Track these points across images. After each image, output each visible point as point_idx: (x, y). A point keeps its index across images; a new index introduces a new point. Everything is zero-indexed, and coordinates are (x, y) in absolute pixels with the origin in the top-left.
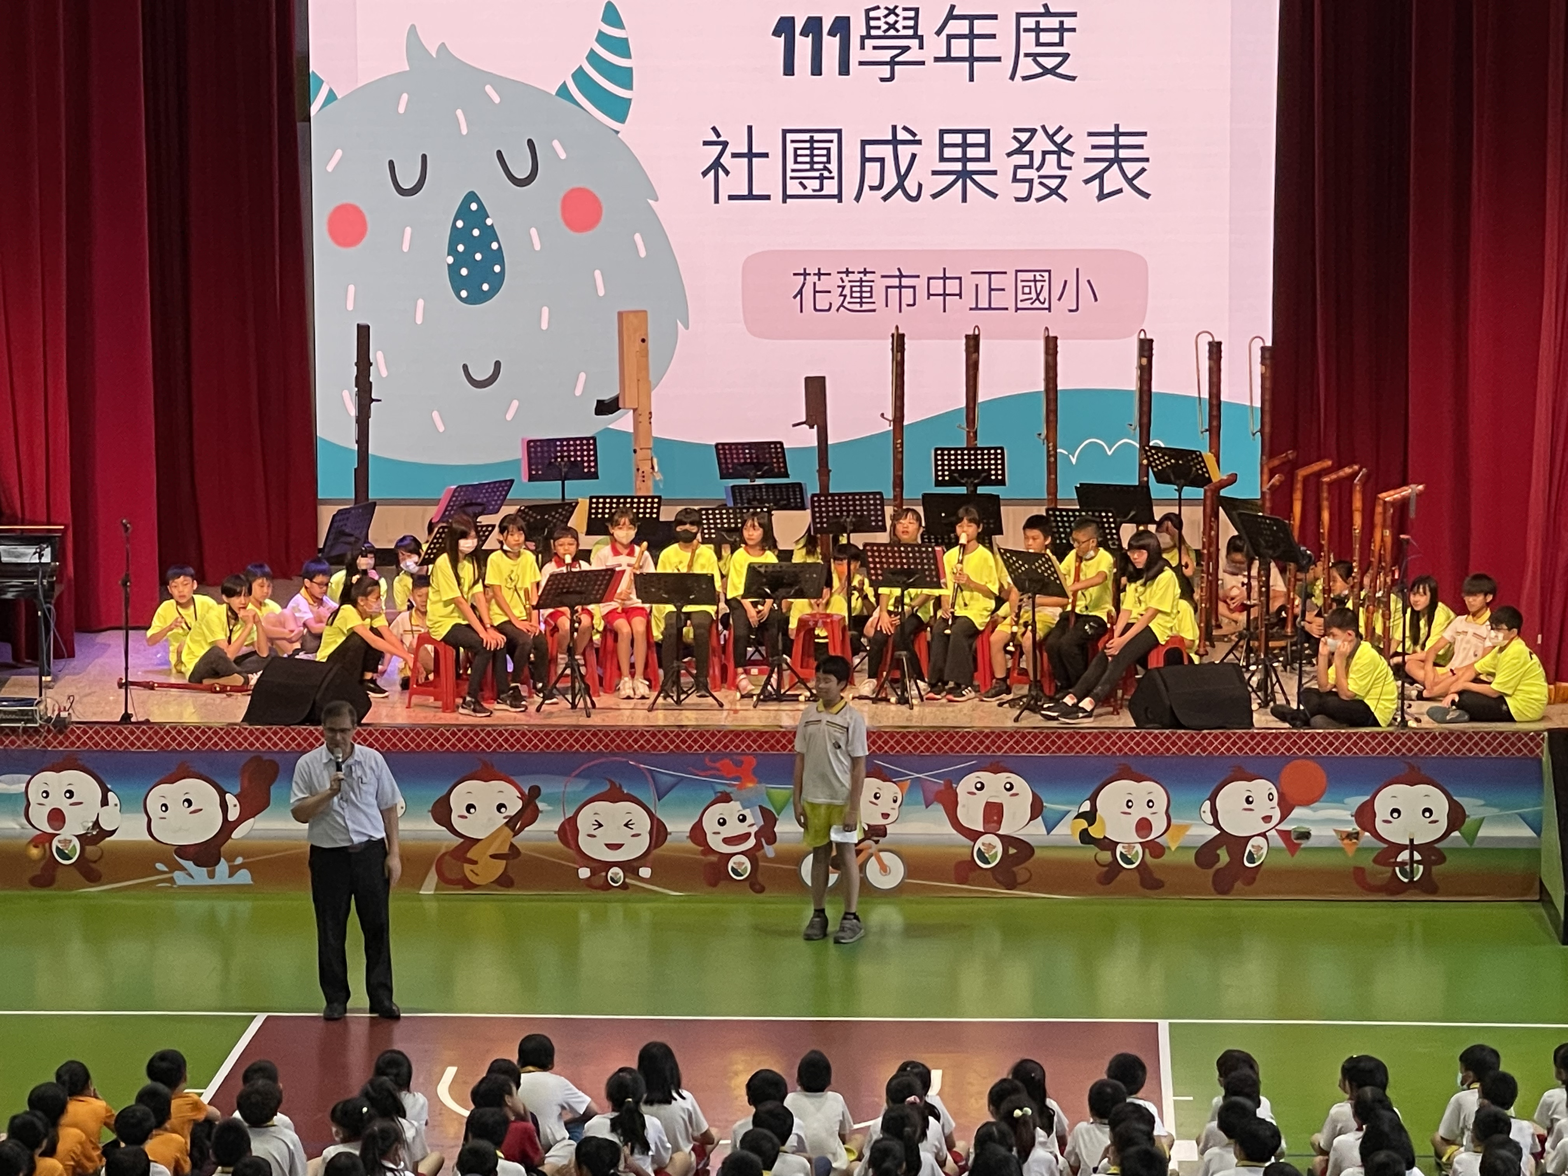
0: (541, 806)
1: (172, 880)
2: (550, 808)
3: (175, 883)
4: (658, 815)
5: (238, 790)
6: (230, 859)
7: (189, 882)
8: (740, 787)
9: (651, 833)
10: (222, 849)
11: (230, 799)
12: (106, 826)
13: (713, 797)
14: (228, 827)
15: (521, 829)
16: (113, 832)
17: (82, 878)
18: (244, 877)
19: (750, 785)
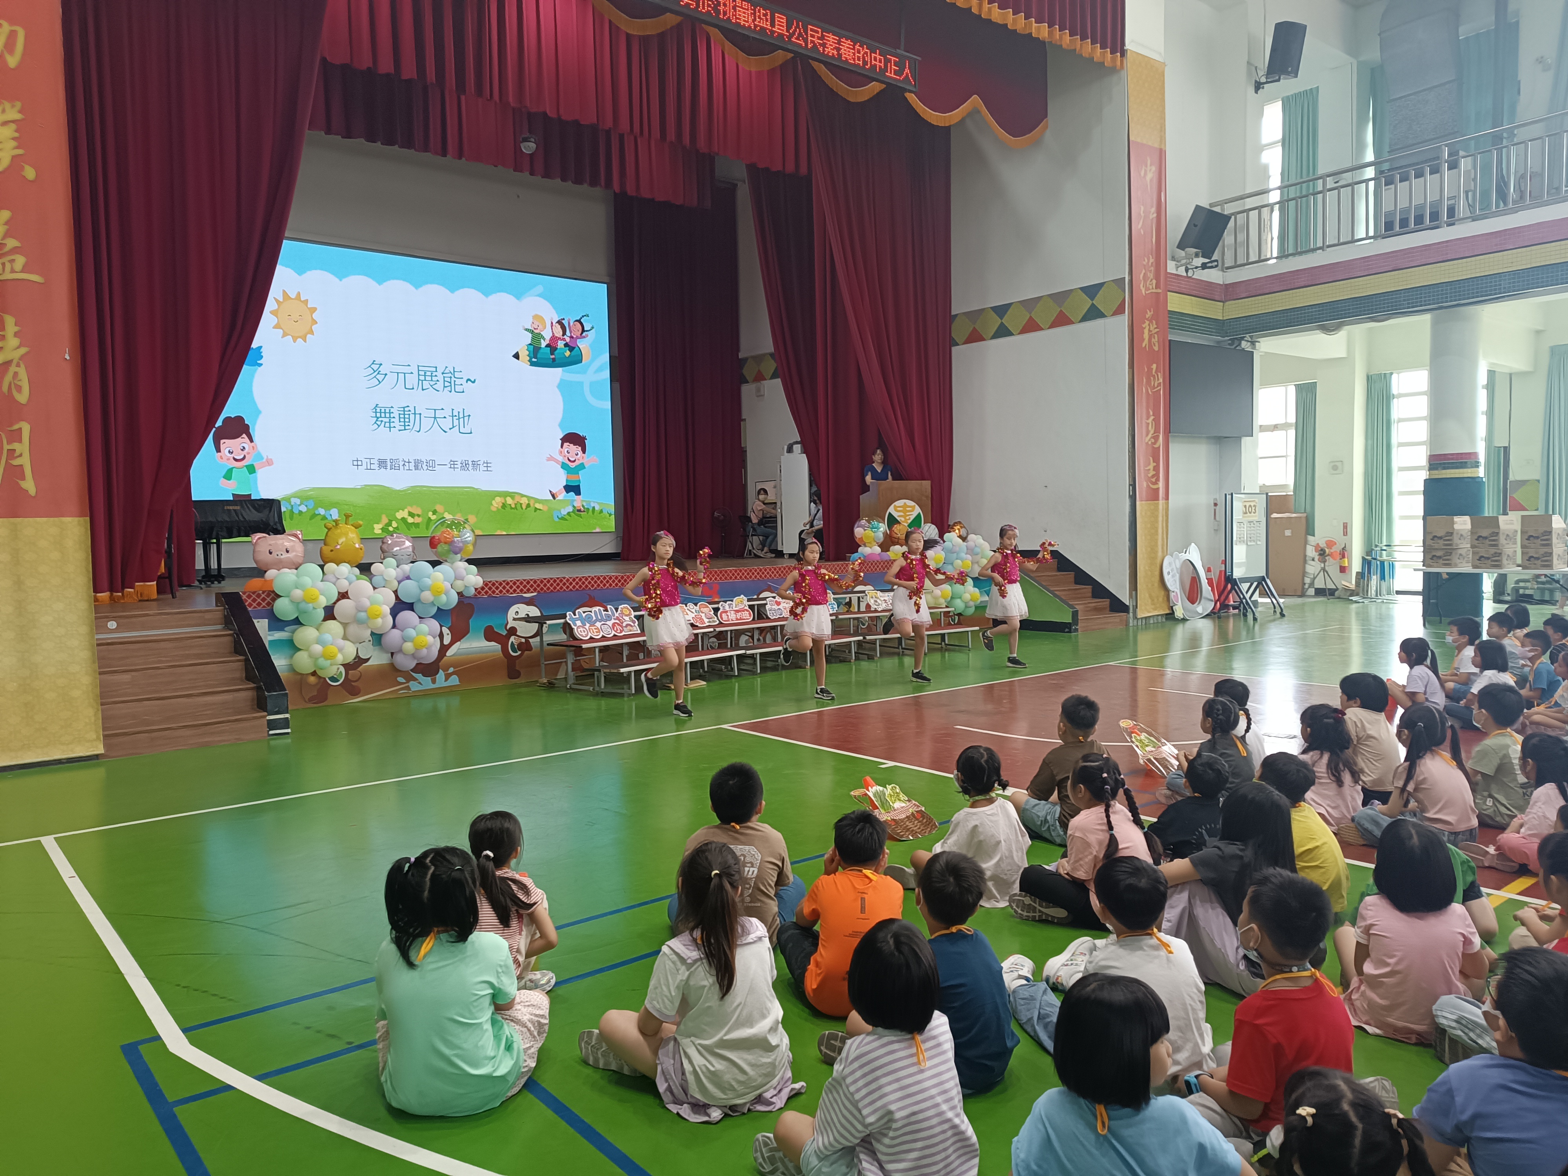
1: (408, 688)
3: (410, 690)
5: (450, 625)
6: (445, 670)
7: (420, 688)
10: (440, 664)
11: (446, 631)
12: (363, 656)
14: (444, 649)
16: (368, 659)
17: (348, 694)
18: (454, 680)
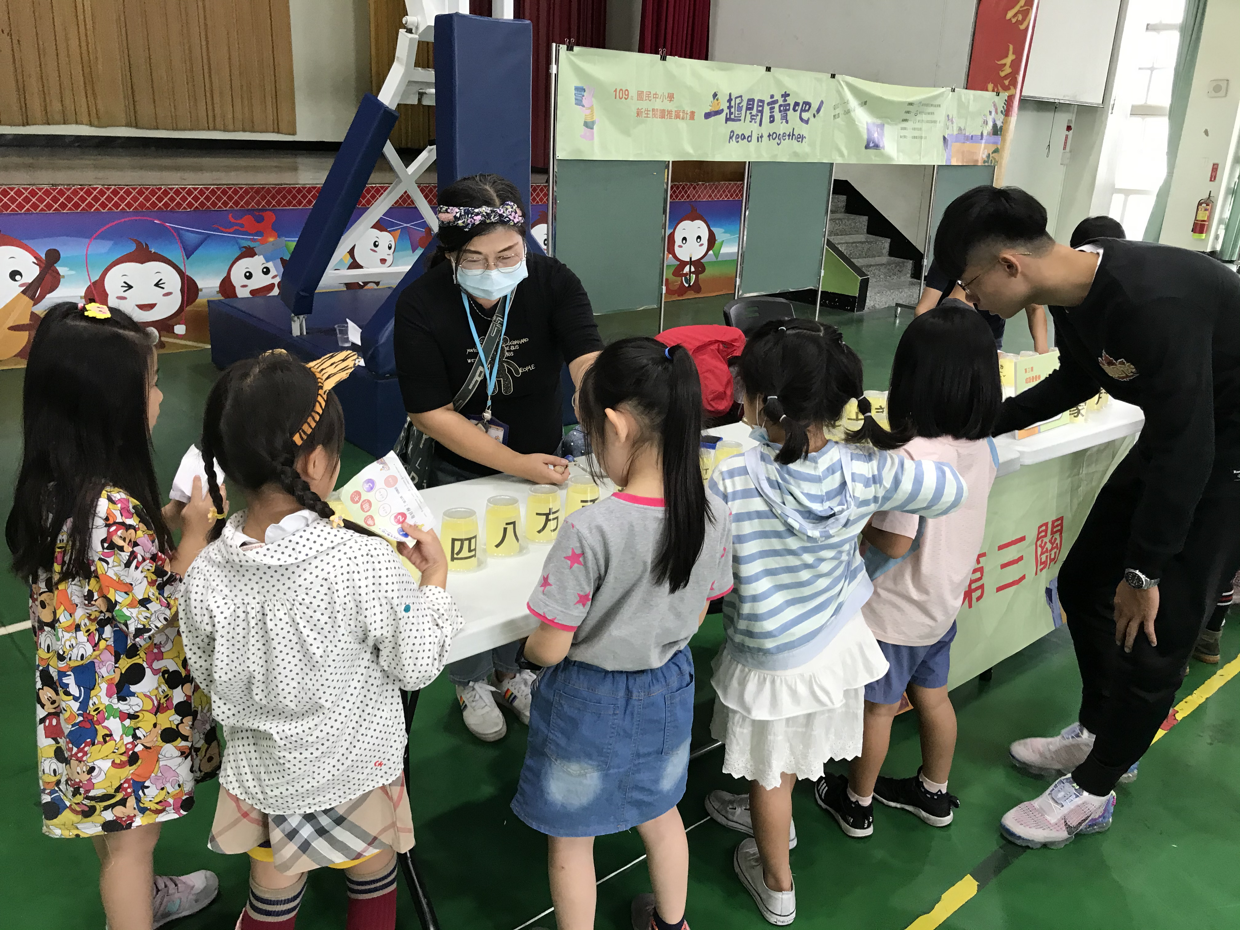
0: (62, 270)
2: (73, 272)
4: (188, 273)
8: (263, 242)
9: (182, 290)
13: (237, 253)
15: (42, 297)
19: (271, 239)
